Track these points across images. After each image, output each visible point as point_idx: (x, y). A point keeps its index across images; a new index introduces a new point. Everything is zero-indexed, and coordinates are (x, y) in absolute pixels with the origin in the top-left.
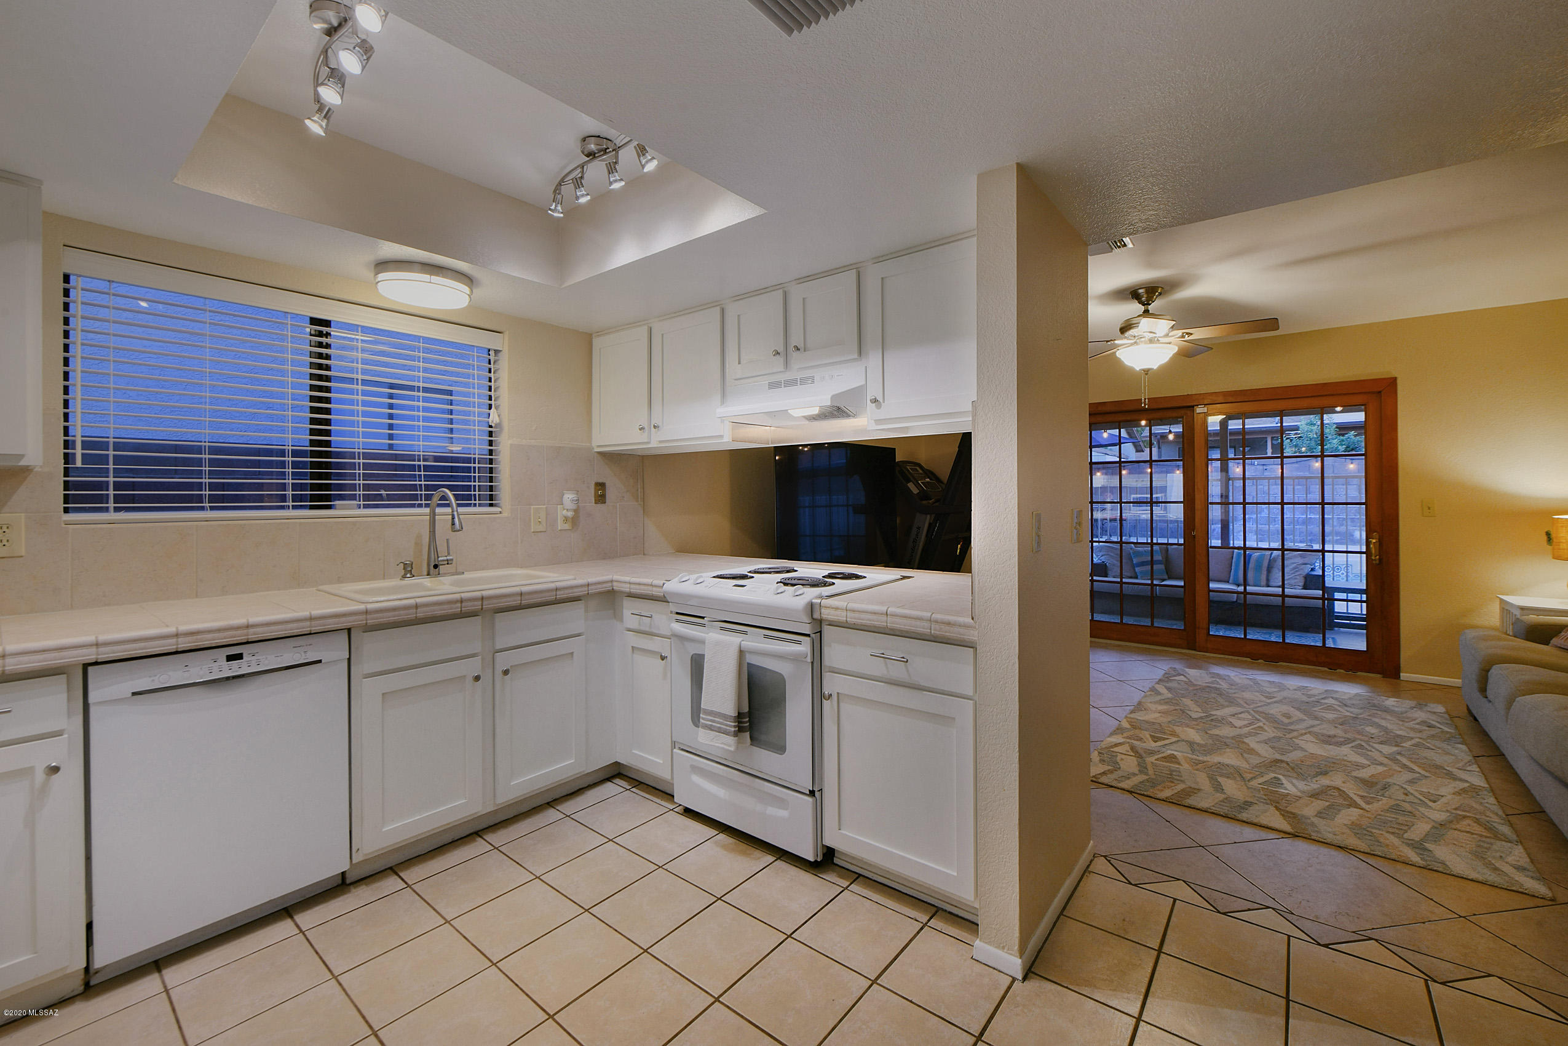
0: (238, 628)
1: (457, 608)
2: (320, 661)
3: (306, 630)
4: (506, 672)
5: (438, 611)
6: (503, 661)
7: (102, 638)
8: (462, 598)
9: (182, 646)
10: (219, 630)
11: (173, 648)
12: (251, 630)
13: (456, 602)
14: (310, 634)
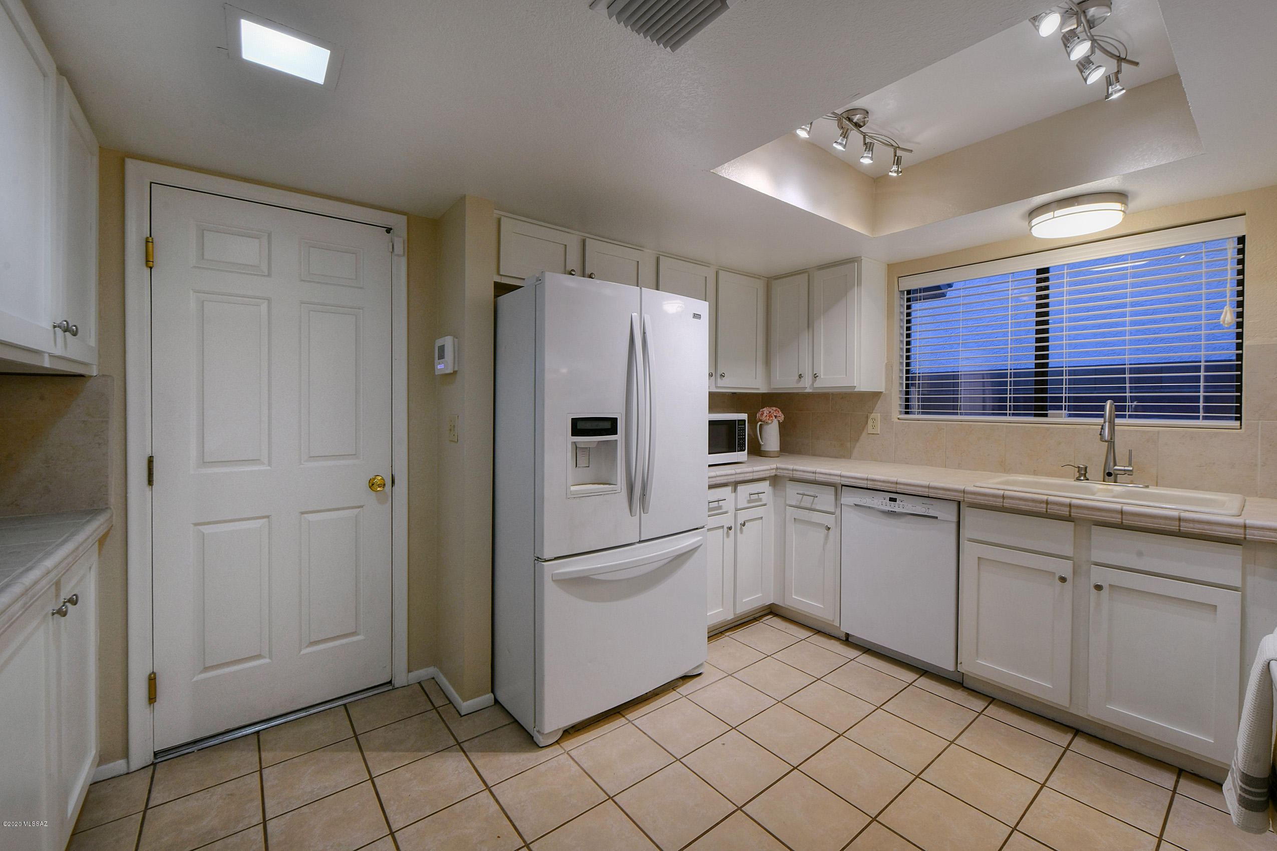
0: (892, 483)
1: (1042, 508)
2: (937, 518)
3: (926, 494)
4: (1099, 588)
5: (1023, 506)
6: (1098, 575)
7: (844, 473)
8: (1047, 500)
9: (869, 486)
10: (884, 482)
11: (865, 486)
12: (898, 486)
13: (1041, 502)
14: (929, 497)
